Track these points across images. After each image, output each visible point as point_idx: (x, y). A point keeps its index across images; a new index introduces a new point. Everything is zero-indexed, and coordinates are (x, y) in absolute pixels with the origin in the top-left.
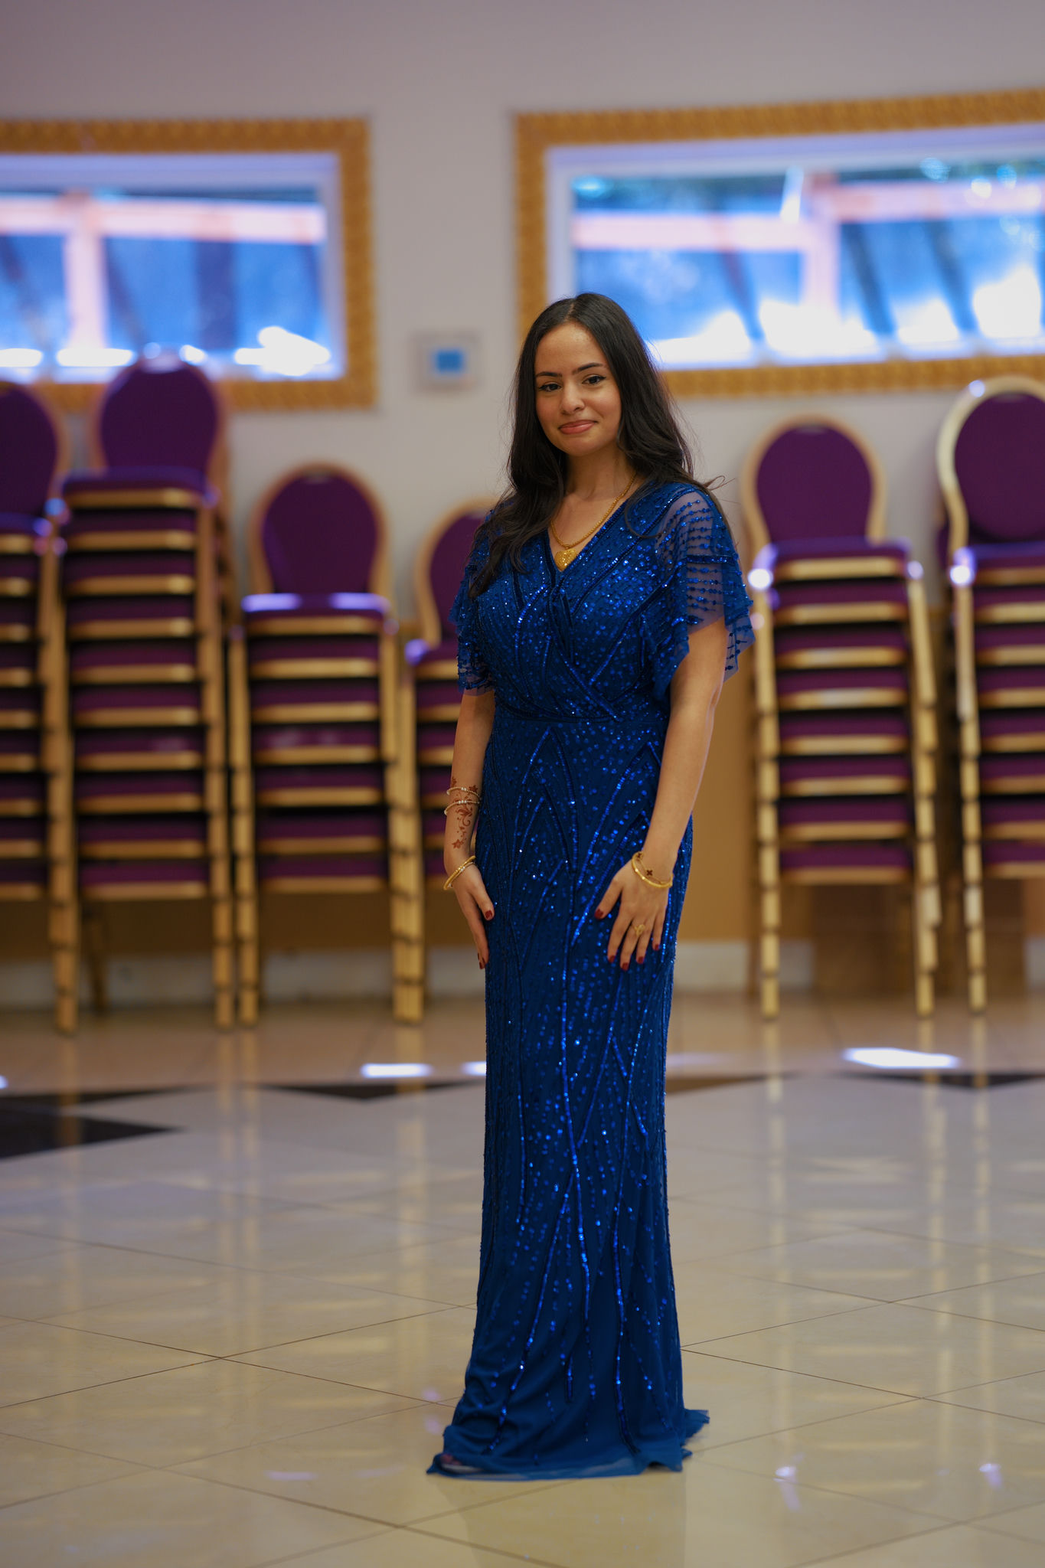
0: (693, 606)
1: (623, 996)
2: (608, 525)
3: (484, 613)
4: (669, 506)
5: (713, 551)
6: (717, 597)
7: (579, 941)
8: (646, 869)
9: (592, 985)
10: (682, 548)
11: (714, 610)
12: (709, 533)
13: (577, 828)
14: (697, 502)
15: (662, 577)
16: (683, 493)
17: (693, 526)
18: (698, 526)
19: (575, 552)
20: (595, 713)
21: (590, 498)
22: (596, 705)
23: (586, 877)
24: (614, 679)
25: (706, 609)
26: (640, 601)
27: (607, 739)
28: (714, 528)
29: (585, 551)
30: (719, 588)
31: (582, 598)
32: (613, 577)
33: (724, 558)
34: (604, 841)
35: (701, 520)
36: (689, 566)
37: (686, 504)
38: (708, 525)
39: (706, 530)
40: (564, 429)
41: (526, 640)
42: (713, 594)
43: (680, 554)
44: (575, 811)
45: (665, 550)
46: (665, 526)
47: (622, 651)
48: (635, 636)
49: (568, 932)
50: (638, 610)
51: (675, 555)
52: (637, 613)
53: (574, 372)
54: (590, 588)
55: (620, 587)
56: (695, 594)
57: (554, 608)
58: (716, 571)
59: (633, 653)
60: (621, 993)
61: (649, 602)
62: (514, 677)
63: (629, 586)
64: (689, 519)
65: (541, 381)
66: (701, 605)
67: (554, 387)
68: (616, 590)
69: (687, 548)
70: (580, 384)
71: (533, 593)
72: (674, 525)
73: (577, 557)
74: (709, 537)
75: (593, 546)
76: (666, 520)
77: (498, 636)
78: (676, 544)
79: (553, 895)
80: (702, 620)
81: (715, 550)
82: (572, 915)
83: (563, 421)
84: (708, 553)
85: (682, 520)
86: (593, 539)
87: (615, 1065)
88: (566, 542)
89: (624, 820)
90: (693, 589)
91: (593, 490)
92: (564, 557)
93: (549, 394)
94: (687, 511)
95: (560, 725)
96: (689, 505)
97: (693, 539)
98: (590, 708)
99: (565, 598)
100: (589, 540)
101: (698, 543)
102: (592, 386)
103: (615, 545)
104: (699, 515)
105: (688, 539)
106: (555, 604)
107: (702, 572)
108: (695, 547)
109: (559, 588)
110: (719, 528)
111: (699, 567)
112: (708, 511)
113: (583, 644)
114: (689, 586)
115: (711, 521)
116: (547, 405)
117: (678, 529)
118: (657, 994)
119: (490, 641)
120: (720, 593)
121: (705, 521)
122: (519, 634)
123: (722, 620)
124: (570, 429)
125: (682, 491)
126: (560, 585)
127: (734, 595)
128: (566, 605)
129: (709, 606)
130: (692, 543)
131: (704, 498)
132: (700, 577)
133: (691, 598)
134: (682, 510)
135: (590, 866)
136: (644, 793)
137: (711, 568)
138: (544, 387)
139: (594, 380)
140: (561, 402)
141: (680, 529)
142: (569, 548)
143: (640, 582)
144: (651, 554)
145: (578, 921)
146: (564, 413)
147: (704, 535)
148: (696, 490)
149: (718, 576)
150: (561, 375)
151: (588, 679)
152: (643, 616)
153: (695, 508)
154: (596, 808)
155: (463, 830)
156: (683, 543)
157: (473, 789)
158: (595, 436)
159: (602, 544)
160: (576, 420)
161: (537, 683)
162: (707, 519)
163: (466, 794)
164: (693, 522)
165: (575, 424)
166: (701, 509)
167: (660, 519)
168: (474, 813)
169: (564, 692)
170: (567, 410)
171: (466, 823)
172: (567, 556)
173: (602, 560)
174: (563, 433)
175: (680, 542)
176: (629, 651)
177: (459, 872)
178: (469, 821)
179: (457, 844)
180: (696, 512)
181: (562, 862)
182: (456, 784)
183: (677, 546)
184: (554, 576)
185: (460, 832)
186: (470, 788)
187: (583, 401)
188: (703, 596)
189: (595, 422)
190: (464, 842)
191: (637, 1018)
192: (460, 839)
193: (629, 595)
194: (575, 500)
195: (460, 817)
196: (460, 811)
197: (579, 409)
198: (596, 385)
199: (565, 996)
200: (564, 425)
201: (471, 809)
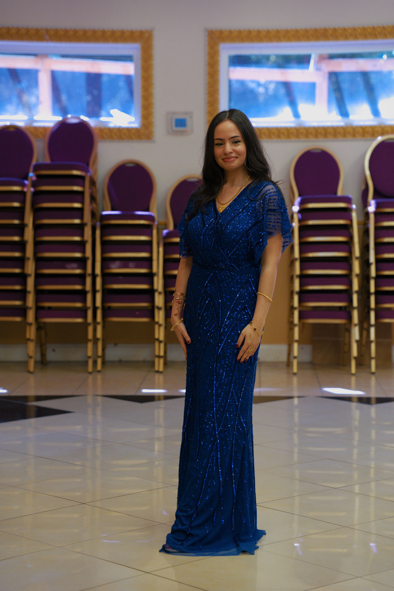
0: (270, 228)
1: (237, 374)
2: (239, 196)
3: (190, 228)
4: (262, 190)
6: (279, 225)
8: (254, 328)
10: (266, 206)
11: (278, 230)
12: (277, 200)
13: (221, 310)
14: (272, 189)
15: (258, 217)
16: (267, 185)
17: (270, 198)
18: (273, 198)
19: (225, 206)
20: (230, 267)
21: (232, 185)
22: (230, 265)
23: (224, 329)
24: (238, 255)
25: (275, 229)
26: (249, 226)
27: (234, 277)
29: (229, 206)
30: (280, 221)
31: (227, 224)
32: (239, 217)
33: (282, 210)
34: (231, 316)
35: (274, 195)
36: (269, 213)
37: (268, 189)
38: (276, 197)
39: (275, 199)
41: (206, 239)
42: (278, 223)
43: (265, 208)
44: (221, 304)
45: (260, 206)
46: (260, 197)
47: (241, 245)
48: (246, 239)
49: (217, 350)
50: (248, 229)
51: (263, 208)
52: (248, 231)
53: (229, 139)
54: (231, 220)
55: (242, 220)
56: (271, 224)
57: (217, 227)
58: (279, 215)
61: (253, 226)
63: (246, 220)
64: (269, 195)
65: (216, 142)
66: (273, 227)
67: (221, 144)
68: (240, 221)
69: (268, 206)
70: (231, 143)
71: (209, 221)
72: (263, 197)
73: (226, 208)
74: (276, 202)
75: (232, 204)
76: (260, 195)
77: (195, 237)
78: (264, 204)
79: (212, 335)
80: (274, 233)
81: (279, 207)
82: (218, 343)
83: (224, 157)
84: (276, 208)
85: (266, 195)
86: (232, 202)
87: (233, 400)
88: (222, 202)
89: (239, 308)
91: (233, 183)
92: (221, 208)
93: (219, 147)
94: (268, 192)
95: (217, 272)
96: (269, 190)
97: (271, 203)
98: (228, 265)
99: (221, 224)
100: (231, 202)
101: (272, 204)
102: (236, 144)
103: (241, 204)
105: (268, 203)
107: (274, 215)
108: (271, 206)
109: (219, 220)
110: (280, 199)
111: (273, 213)
112: (276, 192)
113: (227, 241)
114: (269, 220)
116: (218, 151)
118: (250, 374)
119: (192, 239)
120: (280, 223)
122: (203, 237)
123: (281, 233)
124: (227, 160)
125: (267, 184)
126: (219, 219)
127: (286, 224)
128: (221, 227)
129: (277, 228)
130: (270, 204)
131: (275, 187)
132: (273, 217)
133: (269, 225)
134: (266, 191)
135: (226, 325)
136: (247, 298)
137: (276, 214)
138: (217, 144)
139: (236, 142)
140: (224, 150)
141: (265, 199)
142: (223, 205)
143: (250, 219)
144: (255, 207)
145: (220, 346)
146: (225, 154)
147: (274, 201)
148: (272, 184)
149: (280, 217)
150: (224, 140)
151: (228, 254)
152: (250, 232)
153: (271, 191)
154: (229, 303)
155: (178, 309)
156: (267, 204)
157: (182, 294)
158: (236, 163)
159: (236, 204)
160: (230, 157)
161: (209, 255)
162: (276, 195)
163: (179, 296)
164: (270, 196)
165: (229, 158)
166: (274, 191)
167: (258, 194)
168: (182, 303)
169: (219, 259)
170: (227, 153)
171: (180, 307)
172: (222, 208)
173: (236, 210)
174: (225, 161)
175: (266, 203)
176: (244, 245)
177: (176, 325)
178: (181, 306)
179: (176, 315)
180: (272, 192)
181: (215, 323)
182: (176, 292)
183: (264, 205)
184: (217, 215)
185: (177, 310)
186: (181, 293)
187: (233, 150)
188: (274, 224)
189: (237, 157)
190: (179, 314)
191: (242, 383)
192: (177, 313)
193: (245, 224)
194: (226, 186)
195: (177, 304)
196: (177, 302)
197: (231, 153)
198: (237, 144)
199: (215, 373)
200: (225, 158)
201: (181, 302)
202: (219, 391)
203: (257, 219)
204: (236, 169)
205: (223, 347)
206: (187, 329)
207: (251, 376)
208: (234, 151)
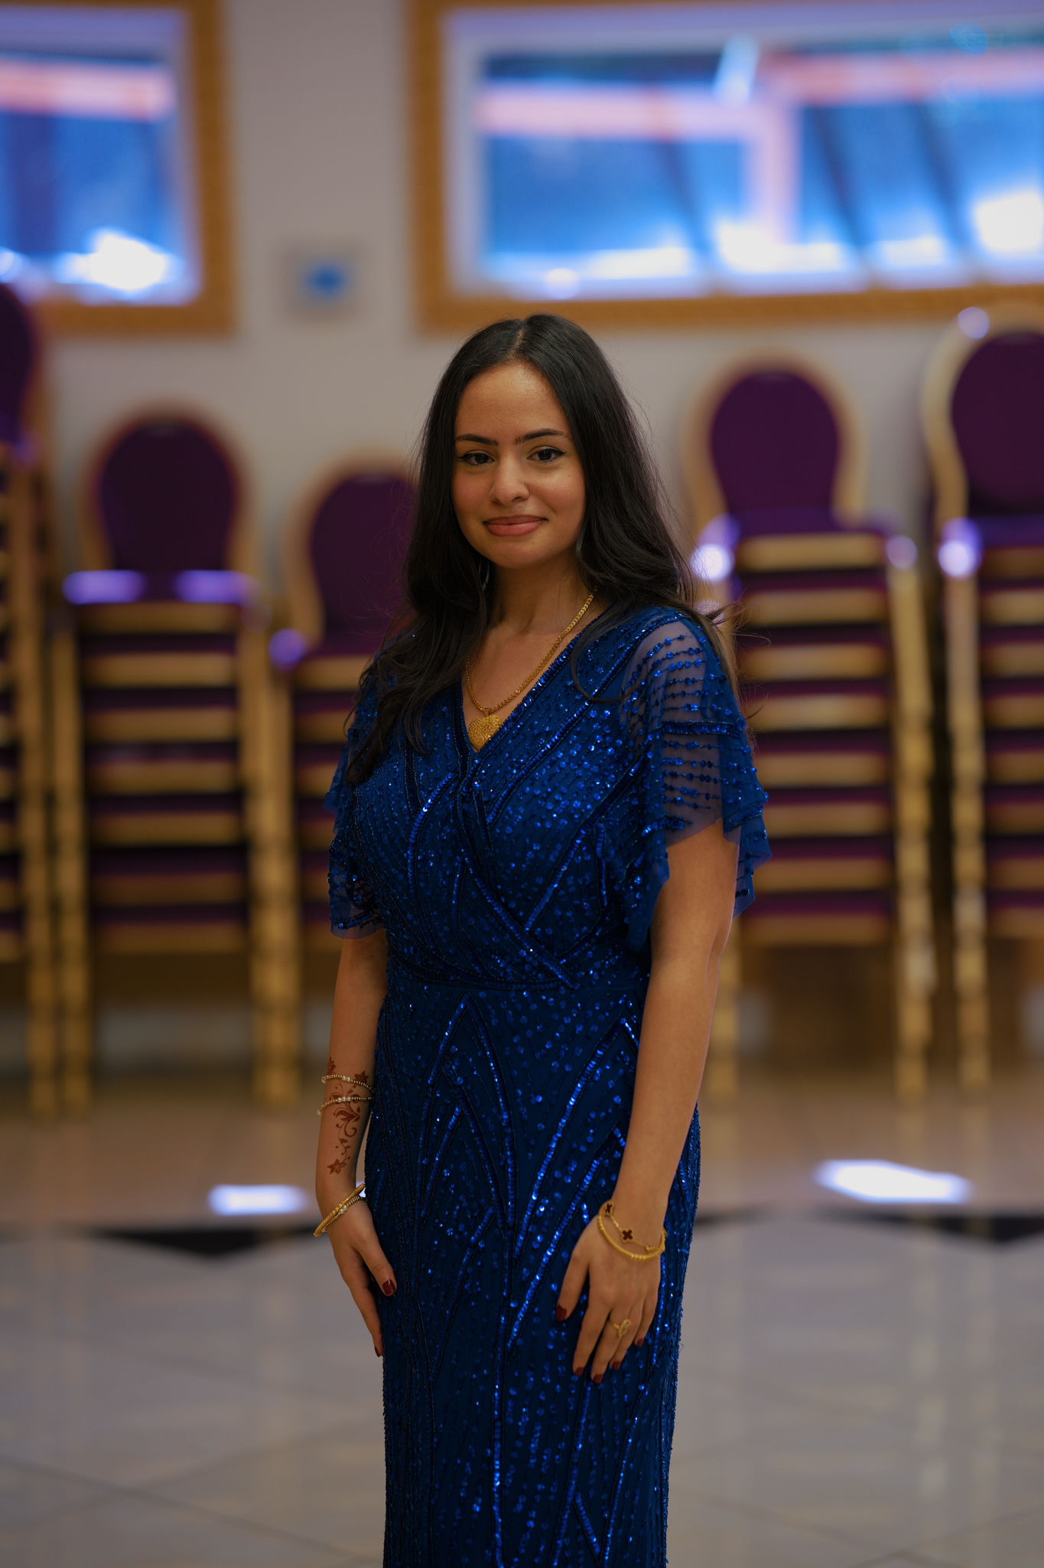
0: (675, 801)
1: (592, 1427)
2: (549, 676)
3: (362, 816)
4: (637, 643)
5: (704, 716)
6: (712, 788)
7: (520, 1341)
8: (621, 1230)
9: (540, 1412)
10: (656, 711)
11: (709, 808)
12: (699, 687)
13: (513, 1156)
14: (681, 638)
15: (630, 757)
16: (660, 623)
17: (673, 676)
18: (682, 675)
19: (496, 721)
20: (536, 976)
21: (524, 631)
22: (536, 964)
23: (530, 1237)
24: (561, 923)
25: (696, 807)
26: (596, 800)
27: (556, 1017)
28: (707, 679)
29: (513, 719)
30: (714, 773)
31: (505, 799)
32: (552, 764)
33: (722, 726)
34: (556, 1179)
35: (686, 665)
36: (667, 738)
37: (662, 642)
38: (697, 674)
39: (694, 681)
40: (494, 527)
41: (425, 860)
42: (705, 782)
43: (652, 720)
44: (509, 1131)
45: (633, 714)
46: (630, 677)
47: (570, 881)
48: (589, 857)
49: (502, 1327)
50: (592, 816)
51: (645, 719)
52: (589, 823)
53: (518, 441)
54: (518, 782)
55: (564, 779)
56: (679, 783)
57: (465, 813)
58: (710, 748)
59: (587, 883)
60: (588, 1422)
61: (610, 799)
62: (409, 916)
63: (578, 777)
64: (667, 664)
65: (463, 445)
66: (687, 799)
67: (486, 459)
68: (557, 785)
69: (664, 710)
70: (524, 459)
72: (644, 673)
73: (501, 729)
74: (699, 692)
75: (524, 713)
76: (632, 667)
77: (383, 854)
78: (647, 705)
79: (479, 1264)
80: (690, 823)
81: (708, 713)
82: (508, 1299)
83: (492, 513)
84: (696, 719)
85: (655, 666)
86: (525, 700)
87: (581, 1538)
88: (485, 704)
89: (588, 1145)
90: (674, 775)
91: (530, 621)
92: (482, 728)
93: (475, 468)
94: (663, 653)
95: (482, 994)
96: (668, 643)
97: (673, 696)
98: (527, 967)
99: (478, 798)
100: (519, 700)
101: (681, 702)
102: (543, 464)
103: (558, 709)
104: (683, 659)
105: (665, 697)
106: (465, 806)
107: (690, 747)
108: (676, 709)
109: (471, 780)
110: (715, 678)
111: (683, 741)
112: (698, 651)
114: (669, 769)
115: (702, 668)
116: (470, 486)
117: (649, 682)
118: (647, 1413)
119: (370, 859)
120: (715, 781)
121: (692, 668)
122: (413, 852)
123: (719, 823)
124: (503, 529)
125: (658, 621)
126: (474, 775)
127: (738, 784)
128: (481, 810)
129: (701, 801)
130: (671, 703)
131: (692, 632)
132: (686, 756)
133: (672, 789)
134: (655, 650)
135: (535, 1219)
136: (617, 1099)
137: (700, 742)
138: (467, 458)
139: (544, 455)
140: (492, 485)
141: (652, 681)
142: (490, 713)
143: (595, 769)
144: (613, 721)
145: (517, 1310)
146: (496, 503)
147: (690, 690)
148: (680, 619)
149: (713, 756)
150: (498, 443)
151: (522, 922)
152: (602, 825)
153: (676, 647)
154: (541, 1126)
155: (346, 1144)
156: (657, 704)
157: (361, 1078)
158: (539, 542)
159: (538, 709)
160: (513, 514)
161: (446, 928)
162: (696, 664)
163: (349, 1087)
164: (673, 669)
165: (511, 521)
166: (686, 650)
167: (623, 665)
168: (362, 1114)
169: (487, 943)
170: (502, 499)
171: (350, 1132)
172: (486, 727)
173: (538, 735)
174: (492, 533)
175: (653, 702)
176: (581, 882)
177: (337, 1213)
178: (354, 1128)
179: (337, 1167)
180: (677, 654)
181: (490, 1211)
182: (335, 1070)
183: (648, 710)
184: (464, 761)
185: (341, 1149)
186: (356, 1076)
187: (528, 486)
188: (691, 786)
189: (543, 520)
190: (347, 1162)
191: (616, 1457)
192: (341, 1159)
193: (577, 793)
194: (501, 636)
195: (341, 1123)
196: (341, 1113)
197: (519, 498)
198: (549, 464)
199: (498, 1431)
200: (494, 519)
201: (359, 1110)
202: (520, 1507)
203: (625, 767)
204: (542, 566)
205: (529, 1314)
206: (378, 1224)
207: (653, 1423)
208: (534, 491)
